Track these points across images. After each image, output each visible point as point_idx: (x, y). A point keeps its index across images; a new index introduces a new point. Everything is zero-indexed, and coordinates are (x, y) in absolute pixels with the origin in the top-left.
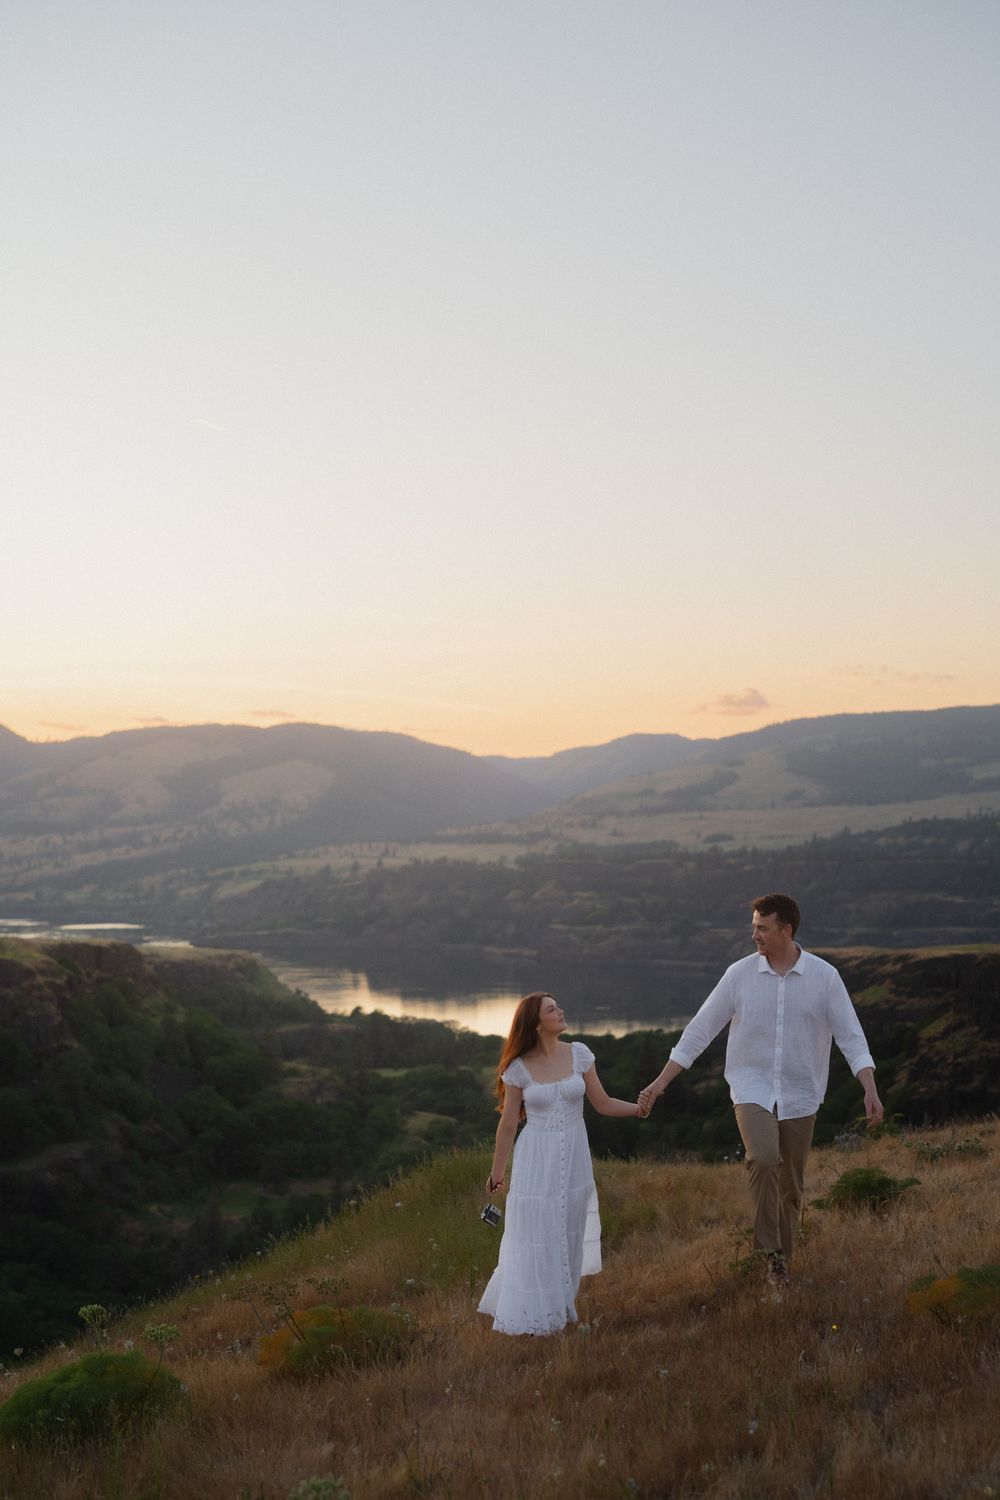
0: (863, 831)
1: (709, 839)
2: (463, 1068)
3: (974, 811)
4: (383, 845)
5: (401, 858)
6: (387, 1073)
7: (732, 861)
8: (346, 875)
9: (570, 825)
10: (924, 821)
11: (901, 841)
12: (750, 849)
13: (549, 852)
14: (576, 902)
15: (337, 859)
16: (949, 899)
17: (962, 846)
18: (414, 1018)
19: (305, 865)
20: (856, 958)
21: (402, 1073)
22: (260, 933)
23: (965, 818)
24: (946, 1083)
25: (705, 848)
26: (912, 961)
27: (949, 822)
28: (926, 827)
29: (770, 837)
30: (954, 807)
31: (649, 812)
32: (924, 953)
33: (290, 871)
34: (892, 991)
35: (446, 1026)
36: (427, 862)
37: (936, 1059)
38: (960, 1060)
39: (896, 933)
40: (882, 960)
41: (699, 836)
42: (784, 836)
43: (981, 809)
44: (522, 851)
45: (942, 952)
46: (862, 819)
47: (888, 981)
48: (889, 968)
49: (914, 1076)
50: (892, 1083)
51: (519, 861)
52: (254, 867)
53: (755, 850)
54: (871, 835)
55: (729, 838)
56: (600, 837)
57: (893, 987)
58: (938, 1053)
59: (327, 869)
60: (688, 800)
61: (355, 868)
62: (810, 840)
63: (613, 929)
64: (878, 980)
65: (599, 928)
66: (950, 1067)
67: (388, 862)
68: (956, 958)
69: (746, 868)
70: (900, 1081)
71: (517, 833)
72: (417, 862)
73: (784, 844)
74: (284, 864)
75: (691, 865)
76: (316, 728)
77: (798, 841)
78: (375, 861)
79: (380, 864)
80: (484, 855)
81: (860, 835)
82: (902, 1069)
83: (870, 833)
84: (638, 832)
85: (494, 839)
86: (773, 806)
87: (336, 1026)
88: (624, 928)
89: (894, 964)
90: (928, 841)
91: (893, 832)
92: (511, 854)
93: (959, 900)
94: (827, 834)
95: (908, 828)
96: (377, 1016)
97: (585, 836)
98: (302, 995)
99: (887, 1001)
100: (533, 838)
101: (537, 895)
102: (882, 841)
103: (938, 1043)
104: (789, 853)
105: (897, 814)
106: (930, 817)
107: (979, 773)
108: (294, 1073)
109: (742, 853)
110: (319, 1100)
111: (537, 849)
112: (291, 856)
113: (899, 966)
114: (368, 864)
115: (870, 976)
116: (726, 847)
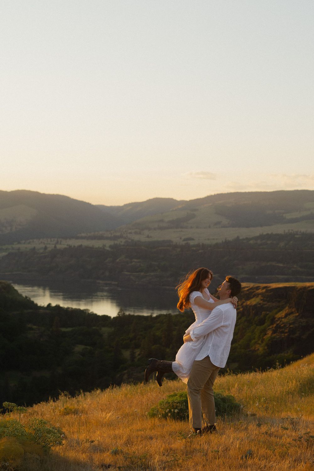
0: (244, 238)
1: (184, 240)
2: (94, 328)
3: (287, 231)
4: (56, 239)
5: (64, 244)
6: (64, 330)
7: (194, 248)
8: (41, 251)
9: (131, 233)
10: (268, 234)
11: (259, 242)
12: (201, 244)
13: (122, 243)
14: (133, 263)
15: (37, 244)
16: (277, 265)
17: (282, 244)
18: (72, 308)
19: (25, 246)
20: (247, 287)
21: (69, 329)
22: (7, 273)
23: (283, 233)
24: (286, 335)
25: (184, 243)
26: (269, 288)
27: (277, 235)
28: (269, 237)
29: (208, 239)
30: (279, 229)
31: (161, 228)
32: (274, 285)
33: (19, 249)
34: (261, 300)
35: (85, 311)
36: (74, 247)
37: (282, 326)
38: (291, 326)
39: (256, 277)
40: (258, 288)
41: (181, 239)
42: (213, 239)
43: (289, 230)
44: (112, 243)
45: (281, 285)
46: (244, 233)
47: (260, 296)
48: (260, 291)
49: (274, 332)
50: (266, 334)
51: (110, 247)
52: (4, 247)
53: (203, 244)
54: (248, 239)
55: (193, 239)
56: (142, 238)
57: (262, 298)
58: (283, 323)
59: (34, 248)
60: (177, 224)
61: (46, 248)
62: (224, 241)
63: (148, 274)
64: (257, 295)
65: (142, 274)
66: (288, 329)
67: (59, 246)
68: (285, 288)
69: (200, 251)
70: (268, 334)
71: (110, 236)
72: (70, 247)
73: (214, 242)
74: (16, 246)
75: (179, 250)
76: (30, 192)
77: (220, 241)
78: (53, 246)
79: (55, 247)
80: (97, 244)
81: (243, 239)
82: (269, 329)
83: (247, 238)
84: (157, 236)
85: (101, 238)
86: (210, 227)
87: (41, 311)
88: (152, 274)
89: (262, 290)
90: (269, 242)
91: (256, 238)
92: (108, 244)
93: (281, 265)
94: (230, 239)
95: (262, 237)
96: (58, 307)
97: (136, 238)
98: (28, 298)
99: (260, 304)
100: (115, 238)
101: (118, 260)
102: (251, 242)
103: (283, 320)
104: (217, 245)
105: (257, 231)
106: (270, 233)
107: (288, 216)
108: (31, 329)
109: (198, 245)
110: (42, 340)
111: (117, 242)
112: (19, 243)
113: (264, 290)
114: (51, 247)
115: (253, 294)
116: (191, 243)
